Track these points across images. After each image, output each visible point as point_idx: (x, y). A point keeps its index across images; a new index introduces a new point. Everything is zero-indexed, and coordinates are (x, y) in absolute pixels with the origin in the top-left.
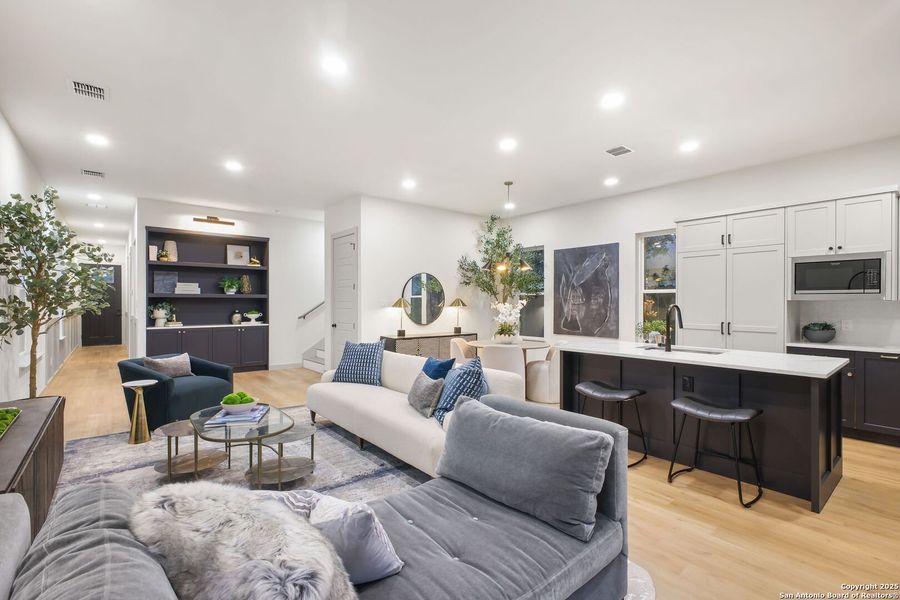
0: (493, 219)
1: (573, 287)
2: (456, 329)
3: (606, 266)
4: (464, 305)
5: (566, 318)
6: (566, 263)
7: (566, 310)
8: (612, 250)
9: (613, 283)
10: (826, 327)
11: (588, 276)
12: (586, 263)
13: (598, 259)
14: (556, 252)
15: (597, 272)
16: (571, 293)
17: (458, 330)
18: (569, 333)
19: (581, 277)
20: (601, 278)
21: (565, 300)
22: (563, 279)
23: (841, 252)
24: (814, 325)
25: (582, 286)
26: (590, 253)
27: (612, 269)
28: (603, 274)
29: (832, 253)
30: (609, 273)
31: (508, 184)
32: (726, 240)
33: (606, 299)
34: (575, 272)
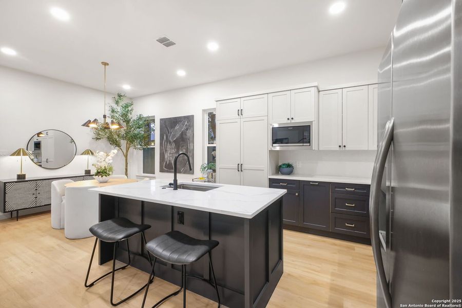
0: (120, 96)
1: (170, 142)
2: (86, 171)
3: (187, 129)
4: (92, 154)
5: (166, 163)
6: (166, 127)
7: (166, 157)
8: (190, 119)
9: (191, 139)
10: (289, 166)
11: (178, 135)
12: (177, 127)
13: (183, 125)
14: (161, 120)
15: (182, 132)
16: (169, 146)
17: (88, 172)
18: (168, 172)
19: (174, 136)
20: (184, 136)
21: (166, 151)
22: (165, 137)
23: (293, 121)
24: (284, 164)
25: (174, 141)
26: (179, 121)
27: (190, 131)
28: (186, 135)
29: (289, 121)
30: (189, 133)
31: (105, 64)
32: (240, 112)
33: (187, 149)
34: (171, 133)
